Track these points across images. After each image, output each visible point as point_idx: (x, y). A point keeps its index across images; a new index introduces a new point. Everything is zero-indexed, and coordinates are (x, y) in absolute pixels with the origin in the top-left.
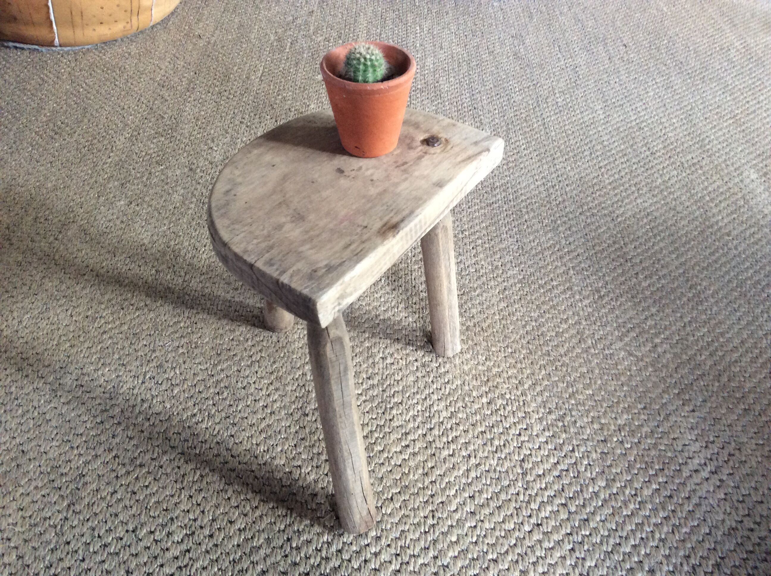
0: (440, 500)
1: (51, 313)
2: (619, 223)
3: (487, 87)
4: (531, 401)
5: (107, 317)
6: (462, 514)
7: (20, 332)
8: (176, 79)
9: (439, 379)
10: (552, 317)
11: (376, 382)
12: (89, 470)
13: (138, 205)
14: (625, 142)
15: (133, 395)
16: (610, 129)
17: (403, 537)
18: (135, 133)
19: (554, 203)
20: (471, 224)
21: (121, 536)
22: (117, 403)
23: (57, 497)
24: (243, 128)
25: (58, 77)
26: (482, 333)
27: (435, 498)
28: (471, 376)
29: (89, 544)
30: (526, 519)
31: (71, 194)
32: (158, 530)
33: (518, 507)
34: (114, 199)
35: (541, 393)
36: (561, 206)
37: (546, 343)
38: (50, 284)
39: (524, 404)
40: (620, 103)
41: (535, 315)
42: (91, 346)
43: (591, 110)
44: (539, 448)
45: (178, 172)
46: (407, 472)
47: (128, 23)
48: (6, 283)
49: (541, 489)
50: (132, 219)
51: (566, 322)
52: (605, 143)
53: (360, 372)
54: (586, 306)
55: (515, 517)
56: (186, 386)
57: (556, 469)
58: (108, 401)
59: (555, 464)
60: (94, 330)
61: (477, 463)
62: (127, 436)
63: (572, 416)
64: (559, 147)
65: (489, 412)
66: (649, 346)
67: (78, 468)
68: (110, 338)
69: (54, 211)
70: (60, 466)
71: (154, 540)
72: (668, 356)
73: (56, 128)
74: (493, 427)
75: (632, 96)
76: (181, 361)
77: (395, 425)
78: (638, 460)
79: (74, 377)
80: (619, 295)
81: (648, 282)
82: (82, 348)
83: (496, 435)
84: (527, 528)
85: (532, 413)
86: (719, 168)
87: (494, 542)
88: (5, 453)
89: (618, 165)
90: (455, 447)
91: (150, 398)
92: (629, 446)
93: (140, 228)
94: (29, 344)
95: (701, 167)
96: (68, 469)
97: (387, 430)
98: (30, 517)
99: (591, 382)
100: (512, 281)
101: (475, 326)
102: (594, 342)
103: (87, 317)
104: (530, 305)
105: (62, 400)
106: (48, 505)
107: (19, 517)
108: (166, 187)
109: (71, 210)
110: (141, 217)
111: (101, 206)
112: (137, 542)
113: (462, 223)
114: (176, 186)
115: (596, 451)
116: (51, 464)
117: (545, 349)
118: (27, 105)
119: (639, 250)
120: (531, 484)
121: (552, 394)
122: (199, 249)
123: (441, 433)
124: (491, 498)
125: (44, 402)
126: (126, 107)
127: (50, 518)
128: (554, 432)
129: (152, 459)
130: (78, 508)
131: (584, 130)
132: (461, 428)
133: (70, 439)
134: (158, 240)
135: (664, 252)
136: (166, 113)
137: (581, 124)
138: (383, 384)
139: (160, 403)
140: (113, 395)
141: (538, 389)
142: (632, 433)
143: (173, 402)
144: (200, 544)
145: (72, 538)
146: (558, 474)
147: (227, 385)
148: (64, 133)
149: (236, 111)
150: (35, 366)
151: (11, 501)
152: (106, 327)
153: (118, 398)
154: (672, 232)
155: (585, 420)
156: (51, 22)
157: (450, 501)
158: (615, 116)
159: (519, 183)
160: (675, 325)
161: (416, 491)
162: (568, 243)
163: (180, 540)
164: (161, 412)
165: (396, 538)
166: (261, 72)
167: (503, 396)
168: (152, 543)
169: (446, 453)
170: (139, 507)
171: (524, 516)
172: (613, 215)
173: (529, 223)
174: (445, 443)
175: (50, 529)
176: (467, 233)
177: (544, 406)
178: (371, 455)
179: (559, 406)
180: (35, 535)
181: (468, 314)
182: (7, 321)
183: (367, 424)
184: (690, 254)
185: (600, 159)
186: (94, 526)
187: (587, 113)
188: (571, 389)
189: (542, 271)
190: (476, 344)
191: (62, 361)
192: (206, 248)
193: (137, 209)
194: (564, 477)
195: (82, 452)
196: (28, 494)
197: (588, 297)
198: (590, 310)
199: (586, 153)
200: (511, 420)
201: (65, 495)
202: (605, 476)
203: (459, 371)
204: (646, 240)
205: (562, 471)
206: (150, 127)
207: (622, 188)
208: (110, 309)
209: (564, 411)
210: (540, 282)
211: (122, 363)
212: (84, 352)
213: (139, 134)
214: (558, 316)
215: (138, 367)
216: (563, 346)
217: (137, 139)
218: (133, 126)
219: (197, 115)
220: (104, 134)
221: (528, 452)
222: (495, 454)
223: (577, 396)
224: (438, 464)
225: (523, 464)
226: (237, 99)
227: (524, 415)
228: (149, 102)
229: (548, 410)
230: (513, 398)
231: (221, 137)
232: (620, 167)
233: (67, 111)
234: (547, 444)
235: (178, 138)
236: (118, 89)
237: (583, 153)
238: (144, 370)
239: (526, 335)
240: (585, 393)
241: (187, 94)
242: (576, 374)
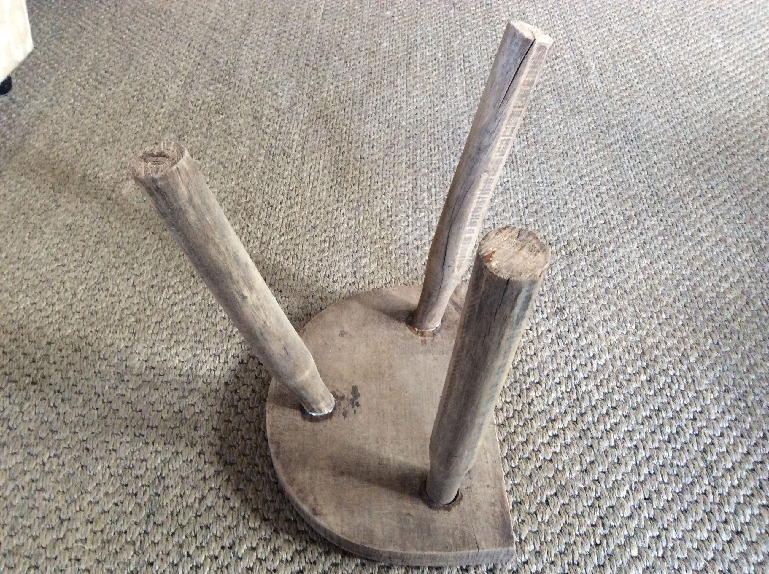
0: (609, 504)
1: (110, 284)
3: (582, 18)
4: (702, 377)
5: (176, 286)
6: (640, 520)
7: (74, 306)
8: (229, 21)
9: (582, 353)
10: (709, 275)
12: (169, 470)
13: (199, 159)
14: (754, 73)
15: (215, 377)
16: (733, 58)
17: (570, 551)
18: (189, 80)
19: (685, 142)
20: (590, 168)
21: (216, 554)
22: (197, 387)
23: (133, 505)
24: (309, 72)
25: (97, 24)
26: (625, 296)
27: (602, 501)
28: (621, 349)
29: (176, 565)
30: (722, 525)
31: (121, 149)
32: (261, 545)
33: (708, 510)
35: (712, 368)
36: (694, 145)
37: (707, 306)
38: (106, 250)
39: (694, 381)
40: (738, 30)
41: (687, 272)
42: (160, 320)
43: (706, 40)
44: (722, 435)
45: (241, 121)
46: (561, 468)
48: (54, 250)
49: (733, 486)
51: (726, 280)
52: (731, 74)
54: (746, 260)
55: (707, 523)
57: (748, 461)
58: (185, 385)
59: (745, 454)
60: (162, 301)
61: (648, 456)
64: (678, 80)
65: (652, 393)
67: (155, 468)
68: (182, 310)
69: (104, 167)
70: (133, 467)
71: (258, 558)
73: (99, 78)
74: (659, 410)
75: (751, 23)
77: (536, 410)
79: (143, 357)
82: (150, 323)
83: (666, 420)
84: (725, 537)
85: (704, 392)
87: (686, 555)
88: (66, 451)
89: (751, 98)
90: (616, 436)
94: (87, 320)
96: (144, 469)
97: (527, 416)
98: (102, 531)
100: (651, 234)
101: (615, 288)
102: (765, 303)
103: (153, 287)
104: (679, 261)
105: (131, 386)
106: (123, 516)
107: (88, 532)
108: (229, 138)
109: (123, 166)
110: (205, 172)
112: (236, 561)
113: (579, 167)
114: (240, 137)
116: (123, 465)
117: (707, 313)
118: (66, 54)
120: (720, 481)
121: (725, 368)
122: (274, 207)
123: (596, 420)
124: (672, 500)
125: (109, 388)
126: (176, 53)
127: (126, 532)
128: (737, 414)
130: (159, 519)
131: (703, 60)
132: (620, 413)
133: (143, 433)
134: (227, 197)
136: (221, 58)
137: (699, 54)
140: (191, 378)
144: (315, 563)
145: (155, 557)
146: (751, 467)
148: (109, 83)
149: (299, 53)
150: (96, 345)
151: (77, 512)
152: (175, 298)
153: (197, 382)
157: (622, 505)
158: (736, 44)
159: (639, 120)
161: (577, 493)
162: (710, 187)
163: (289, 558)
165: (561, 553)
166: (322, 10)
167: (665, 371)
168: (255, 563)
169: (605, 444)
170: (235, 517)
171: (718, 522)
172: (756, 154)
173: (659, 165)
174: (603, 432)
175: (127, 546)
176: (587, 179)
177: (719, 383)
178: (513, 447)
179: (737, 382)
180: (110, 555)
181: (604, 274)
182: (58, 293)
183: (501, 409)
185: (728, 92)
186: (181, 542)
187: (703, 42)
188: (747, 362)
189: (686, 220)
190: (620, 310)
191: (127, 339)
192: (283, 205)
193: (199, 163)
194: (760, 471)
195: (159, 449)
196: (98, 502)
197: (747, 249)
198: (753, 265)
199: (710, 86)
200: (681, 401)
201: (143, 503)
203: (605, 343)
205: (756, 463)
206: (204, 74)
207: (761, 123)
208: (179, 277)
209: (744, 388)
210: (686, 233)
211: (198, 339)
212: (152, 327)
213: (193, 81)
214: (715, 273)
215: (218, 344)
216: (728, 309)
217: (191, 87)
218: (186, 73)
219: (256, 59)
220: (154, 82)
221: (709, 441)
222: (668, 444)
223: (757, 369)
224: (599, 458)
225: (706, 456)
226: (298, 40)
227: (695, 395)
228: (201, 46)
229: (724, 388)
230: (678, 374)
231: (285, 81)
232: (754, 100)
233: (110, 59)
234: (731, 429)
235: (237, 85)
236: (165, 34)
237: (707, 85)
238: (225, 348)
239: (680, 298)
240: (766, 365)
241: (243, 36)
242: (750, 343)
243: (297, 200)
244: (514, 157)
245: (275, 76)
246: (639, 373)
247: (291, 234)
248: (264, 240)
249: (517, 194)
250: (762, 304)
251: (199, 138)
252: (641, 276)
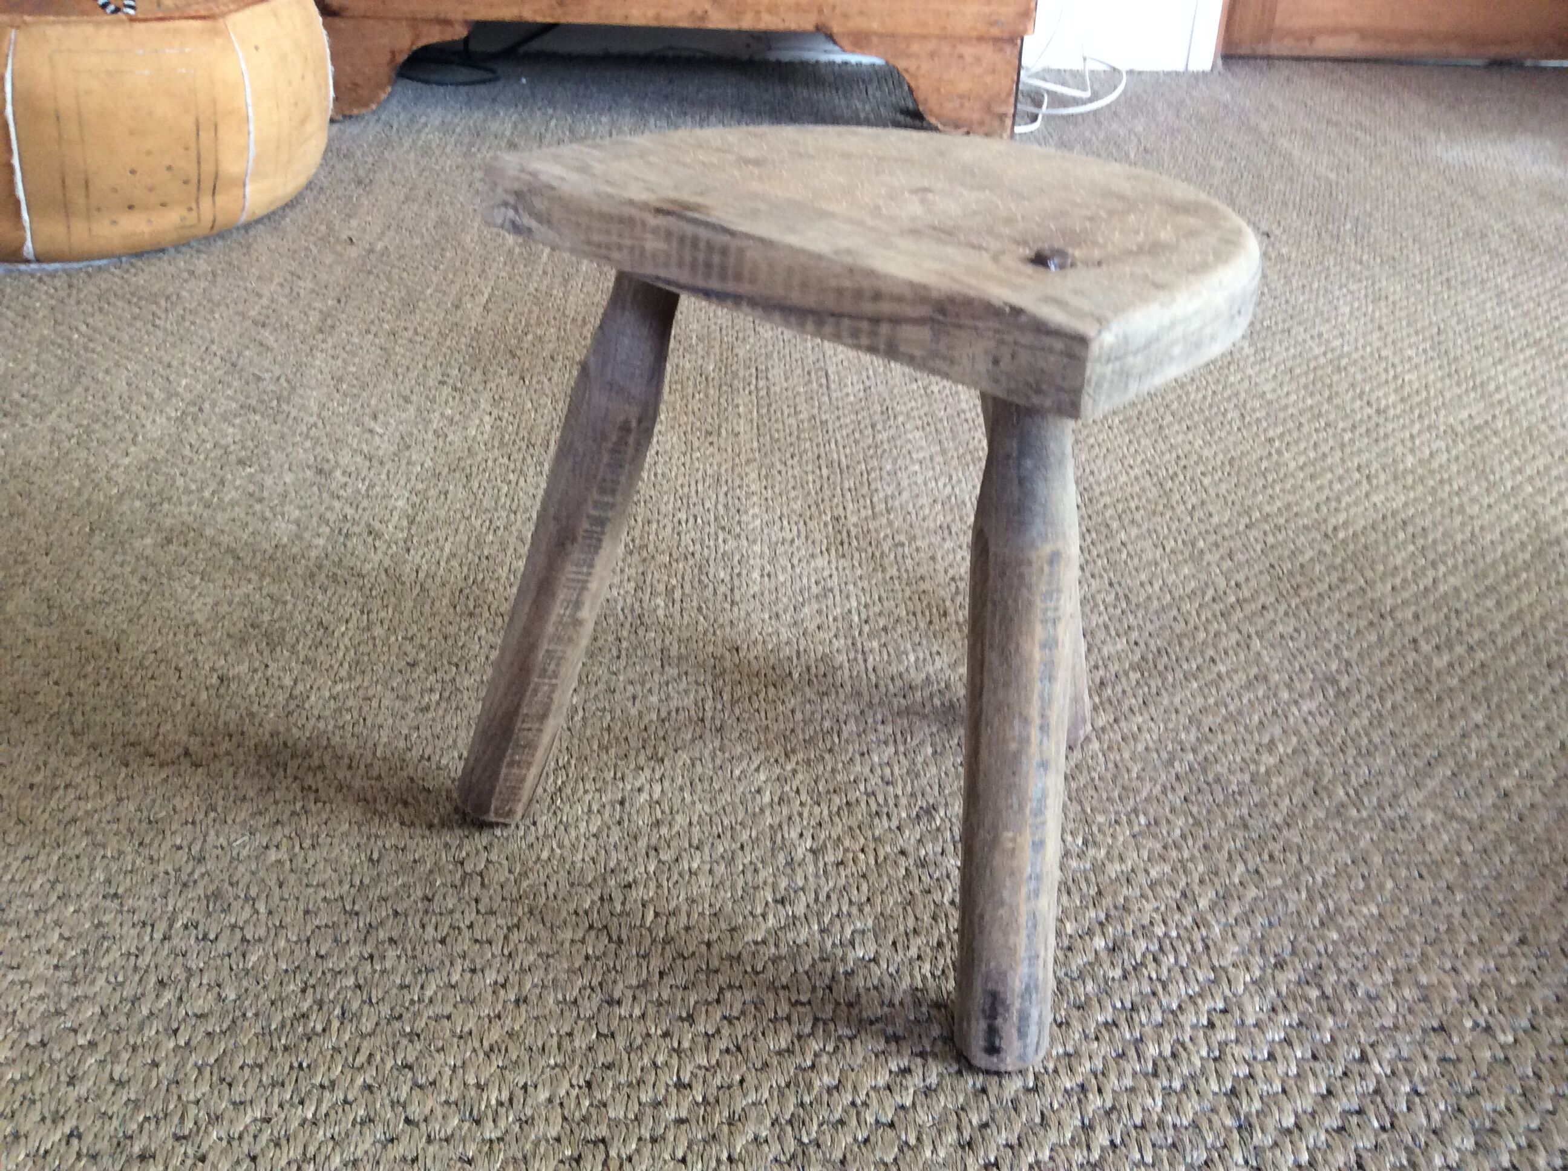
2: (1343, 541)
4: (1224, 939)
5: (84, 785)
8: (294, 312)
10: (1234, 741)
11: (800, 909)
13: (186, 545)
14: (1312, 394)
15: (136, 968)
16: (1273, 371)
18: (195, 409)
19: (1181, 508)
22: (91, 992)
24: (444, 395)
25: (24, 317)
31: (25, 528)
34: (128, 535)
35: (1246, 919)
36: (1199, 513)
37: (1234, 798)
39: (1207, 947)
41: (1190, 737)
42: (33, 851)
44: (1272, 1056)
45: (289, 478)
46: (912, 1141)
47: (190, 209)
50: (169, 572)
51: (1270, 751)
52: (1269, 396)
53: (756, 888)
54: (1310, 713)
56: (282, 943)
57: (1329, 1111)
58: (65, 988)
59: (1323, 1096)
60: (46, 816)
61: (1108, 1105)
62: (112, 1079)
63: (1339, 971)
65: (1118, 973)
66: (1490, 797)
68: (87, 832)
72: (1544, 816)
74: (1134, 1008)
75: (1305, 316)
76: (273, 883)
78: (1545, 1073)
80: (1385, 686)
81: (1446, 658)
82: (10, 859)
83: (1148, 1030)
85: (1231, 969)
86: (1535, 433)
89: (1310, 434)
91: (183, 977)
92: (1510, 1039)
93: (188, 591)
95: (1495, 433)
99: (1368, 886)
100: (1115, 667)
102: (1352, 792)
103: (32, 786)
104: (1174, 716)
108: (258, 507)
109: (20, 559)
110: (193, 568)
111: (95, 548)
114: (282, 505)
115: (1425, 1057)
117: (1233, 812)
119: (1406, 595)
120: (1269, 1154)
122: (331, 628)
126: (175, 363)
128: (1302, 1013)
129: (177, 1138)
134: (230, 613)
135: (1464, 595)
136: (267, 371)
138: (819, 915)
139: (210, 988)
140: (80, 972)
141: (1236, 909)
142: (1508, 1003)
143: (245, 983)
146: (1336, 1123)
147: (395, 934)
149: (429, 363)
152: (78, 808)
154: (1470, 556)
155: (1377, 978)
156: (17, 202)
158: (1277, 348)
160: (1539, 745)
162: (1233, 583)
164: (211, 1012)
166: (486, 296)
167: (1145, 931)
172: (1323, 527)
173: (1130, 548)
177: (1262, 951)
178: (807, 1099)
179: (1299, 948)
184: (1526, 599)
185: (1265, 424)
188: (1320, 906)
189: (1185, 642)
192: (350, 625)
193: (184, 551)
194: (1356, 1131)
197: (1312, 693)
198: (1324, 722)
199: (1230, 415)
200: (1180, 989)
202: (1467, 1122)
204: (1414, 573)
205: (1346, 1113)
206: (228, 397)
207: (1329, 476)
208: (94, 766)
209: (1315, 959)
210: (1185, 666)
211: (112, 891)
212: (13, 869)
213: (201, 410)
214: (1248, 737)
215: (154, 900)
216: (1276, 805)
217: (195, 420)
218: (188, 396)
219: (340, 373)
220: (120, 413)
221: (1244, 1070)
222: (1154, 1081)
223: (1340, 920)
224: (1000, 1116)
225: (1236, 1102)
226: (431, 343)
227: (1212, 976)
228: (230, 352)
229: (1273, 961)
230: (1174, 934)
231: (393, 410)
232: (1315, 436)
233: (35, 375)
234: (1290, 1044)
235: (292, 416)
236: (160, 334)
237: (1224, 415)
238: (170, 908)
239: (1177, 785)
240: (1360, 912)
241: (320, 337)
242: (1325, 869)
243: (383, 614)
244: (845, 534)
245: (373, 402)
246: (1090, 932)
247: (359, 679)
248: (297, 692)
249: (848, 597)
250: (1347, 794)
251: (194, 508)
252: (1095, 745)
